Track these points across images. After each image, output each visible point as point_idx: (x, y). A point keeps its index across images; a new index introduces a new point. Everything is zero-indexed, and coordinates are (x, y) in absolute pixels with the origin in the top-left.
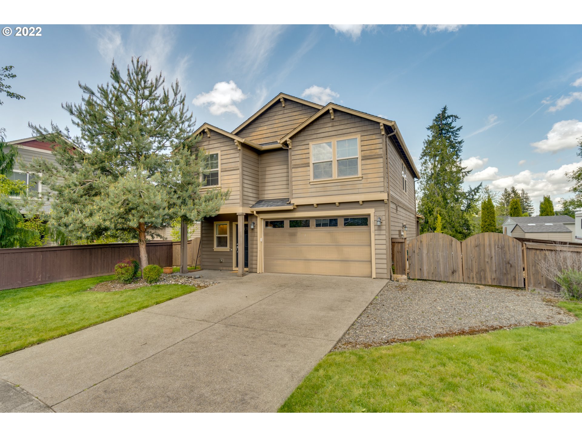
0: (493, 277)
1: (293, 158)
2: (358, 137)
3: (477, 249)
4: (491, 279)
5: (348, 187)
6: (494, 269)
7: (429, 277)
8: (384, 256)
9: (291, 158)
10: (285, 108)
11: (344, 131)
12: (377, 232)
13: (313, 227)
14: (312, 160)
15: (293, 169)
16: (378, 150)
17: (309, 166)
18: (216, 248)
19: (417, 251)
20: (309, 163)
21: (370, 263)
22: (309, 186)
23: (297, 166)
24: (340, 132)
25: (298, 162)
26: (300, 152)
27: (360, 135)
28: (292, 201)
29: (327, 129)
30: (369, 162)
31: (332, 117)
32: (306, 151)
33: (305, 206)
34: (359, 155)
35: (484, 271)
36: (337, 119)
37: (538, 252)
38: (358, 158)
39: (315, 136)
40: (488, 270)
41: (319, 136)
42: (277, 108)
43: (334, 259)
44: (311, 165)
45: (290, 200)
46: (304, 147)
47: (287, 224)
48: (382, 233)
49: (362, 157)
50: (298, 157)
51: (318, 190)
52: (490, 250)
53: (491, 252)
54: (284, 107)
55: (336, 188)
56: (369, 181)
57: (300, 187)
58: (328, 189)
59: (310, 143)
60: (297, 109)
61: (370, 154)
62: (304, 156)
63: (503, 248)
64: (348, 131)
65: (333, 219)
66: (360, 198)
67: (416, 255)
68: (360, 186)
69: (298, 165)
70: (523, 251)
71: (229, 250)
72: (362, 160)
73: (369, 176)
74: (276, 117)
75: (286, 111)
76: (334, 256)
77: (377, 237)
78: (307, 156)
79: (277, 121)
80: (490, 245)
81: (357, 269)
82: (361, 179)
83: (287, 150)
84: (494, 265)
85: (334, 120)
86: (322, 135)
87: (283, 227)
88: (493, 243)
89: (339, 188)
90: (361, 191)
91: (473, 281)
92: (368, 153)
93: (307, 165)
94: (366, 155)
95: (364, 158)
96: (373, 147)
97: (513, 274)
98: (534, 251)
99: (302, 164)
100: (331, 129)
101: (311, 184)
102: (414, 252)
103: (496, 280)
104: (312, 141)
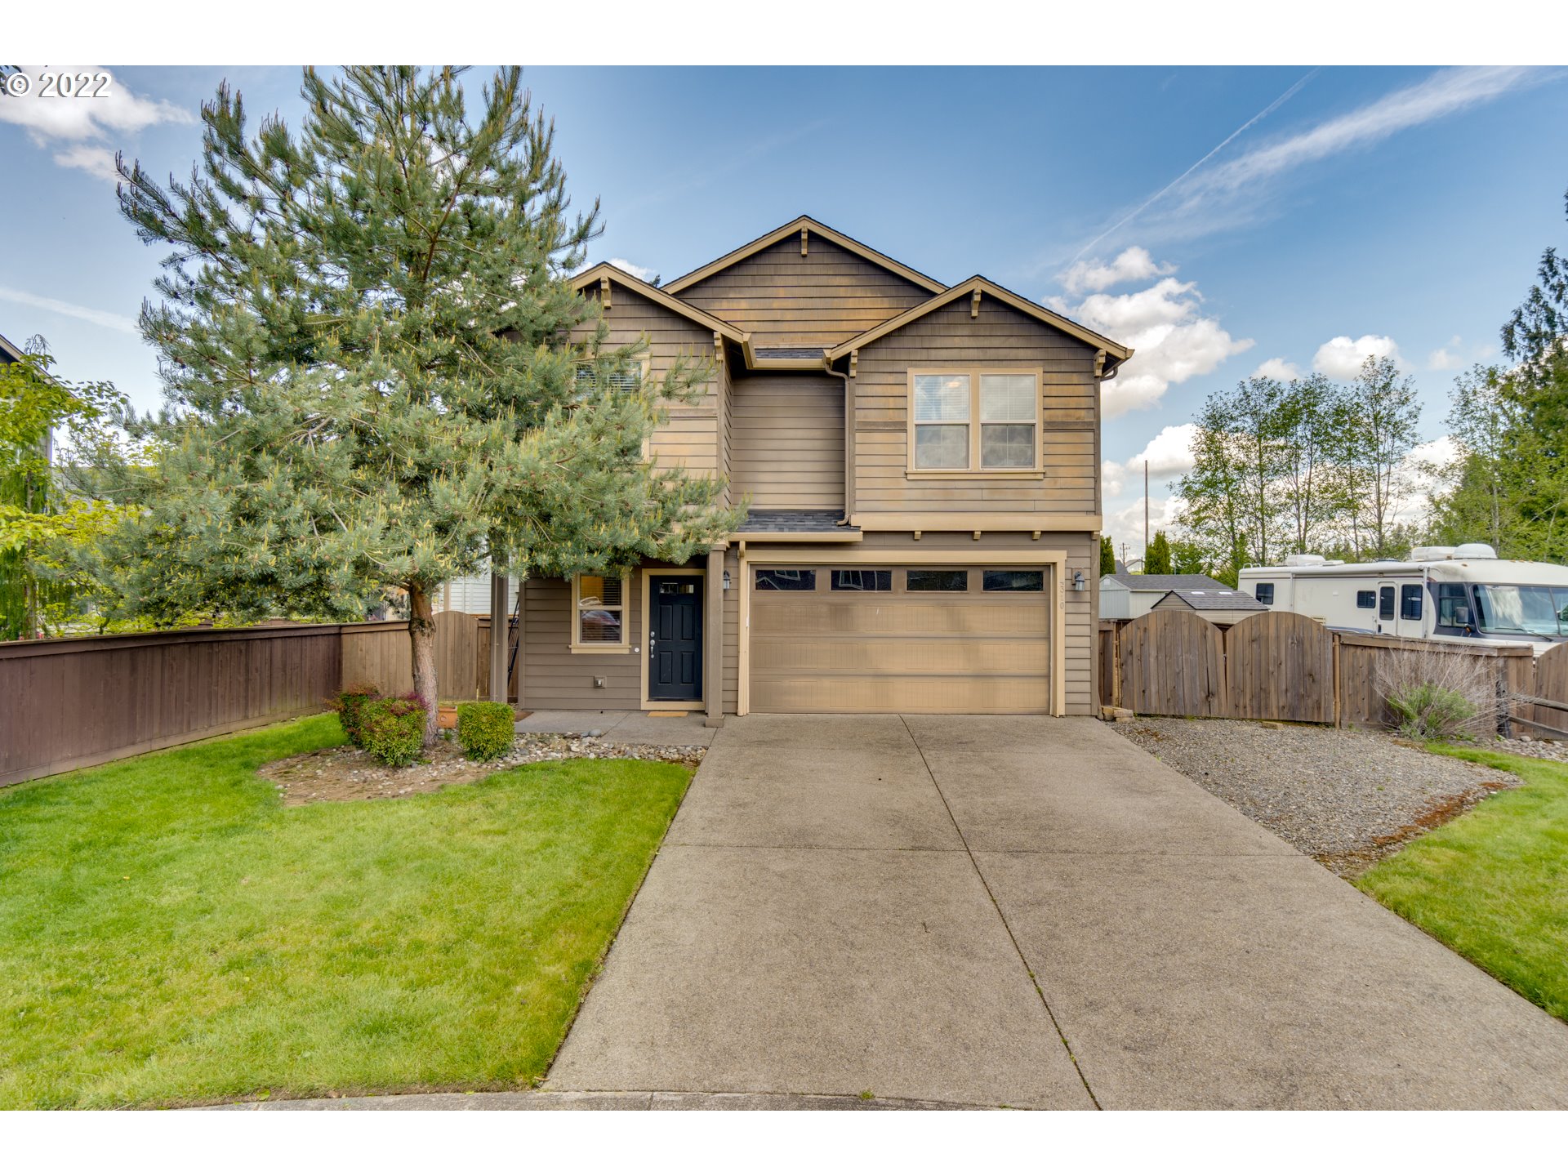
0: (1281, 704)
1: (859, 402)
2: (1038, 371)
3: (1255, 645)
4: (1278, 707)
5: (1010, 495)
6: (1284, 687)
7: (1160, 708)
8: (1086, 664)
9: (853, 403)
10: (808, 260)
11: (1002, 354)
12: (1072, 608)
13: (900, 590)
14: (914, 418)
15: (858, 435)
16: (1083, 413)
17: (905, 431)
18: (578, 646)
19: (1136, 652)
20: (905, 423)
21: (1044, 680)
22: (904, 483)
23: (869, 427)
24: (991, 354)
25: (873, 416)
26: (879, 390)
27: (1041, 370)
28: (855, 520)
29: (957, 342)
30: (1060, 437)
31: (975, 313)
32: (898, 390)
33: (886, 536)
34: (1038, 421)
35: (1267, 692)
36: (984, 318)
37: (1359, 651)
38: (1033, 425)
39: (923, 354)
40: (1272, 689)
41: (934, 354)
42: (786, 256)
43: (956, 672)
44: (911, 429)
45: (847, 516)
46: (891, 379)
47: (823, 578)
48: (1082, 610)
49: (1045, 423)
50: (873, 403)
51: (929, 494)
52: (1278, 648)
53: (1279, 653)
54: (804, 256)
55: (976, 494)
56: (1061, 483)
57: (879, 483)
58: (957, 494)
59: (909, 370)
60: (844, 269)
61: (1065, 420)
62: (891, 403)
63: (1300, 642)
64: (1013, 354)
65: (954, 572)
66: (1037, 523)
67: (1135, 660)
68: (1039, 494)
69: (874, 423)
70: (1334, 649)
71: (626, 652)
72: (1045, 430)
73: (1062, 472)
74: (779, 281)
75: (809, 270)
76: (957, 665)
77: (1072, 619)
78: (900, 403)
79: (781, 292)
80: (1278, 637)
81: (1015, 697)
82: (1040, 477)
83: (842, 379)
84: (1283, 678)
85: (976, 321)
86: (944, 354)
87: (813, 588)
88: (1283, 634)
89: (986, 494)
90: (1039, 506)
91: (1245, 712)
92: (1059, 416)
93: (901, 427)
94: (1054, 420)
95: (1051, 427)
96: (1073, 402)
97: (1315, 697)
98: (1352, 650)
99: (886, 424)
100: (968, 342)
101: (909, 477)
102: (1131, 653)
103: (1286, 710)
104: (916, 366)
